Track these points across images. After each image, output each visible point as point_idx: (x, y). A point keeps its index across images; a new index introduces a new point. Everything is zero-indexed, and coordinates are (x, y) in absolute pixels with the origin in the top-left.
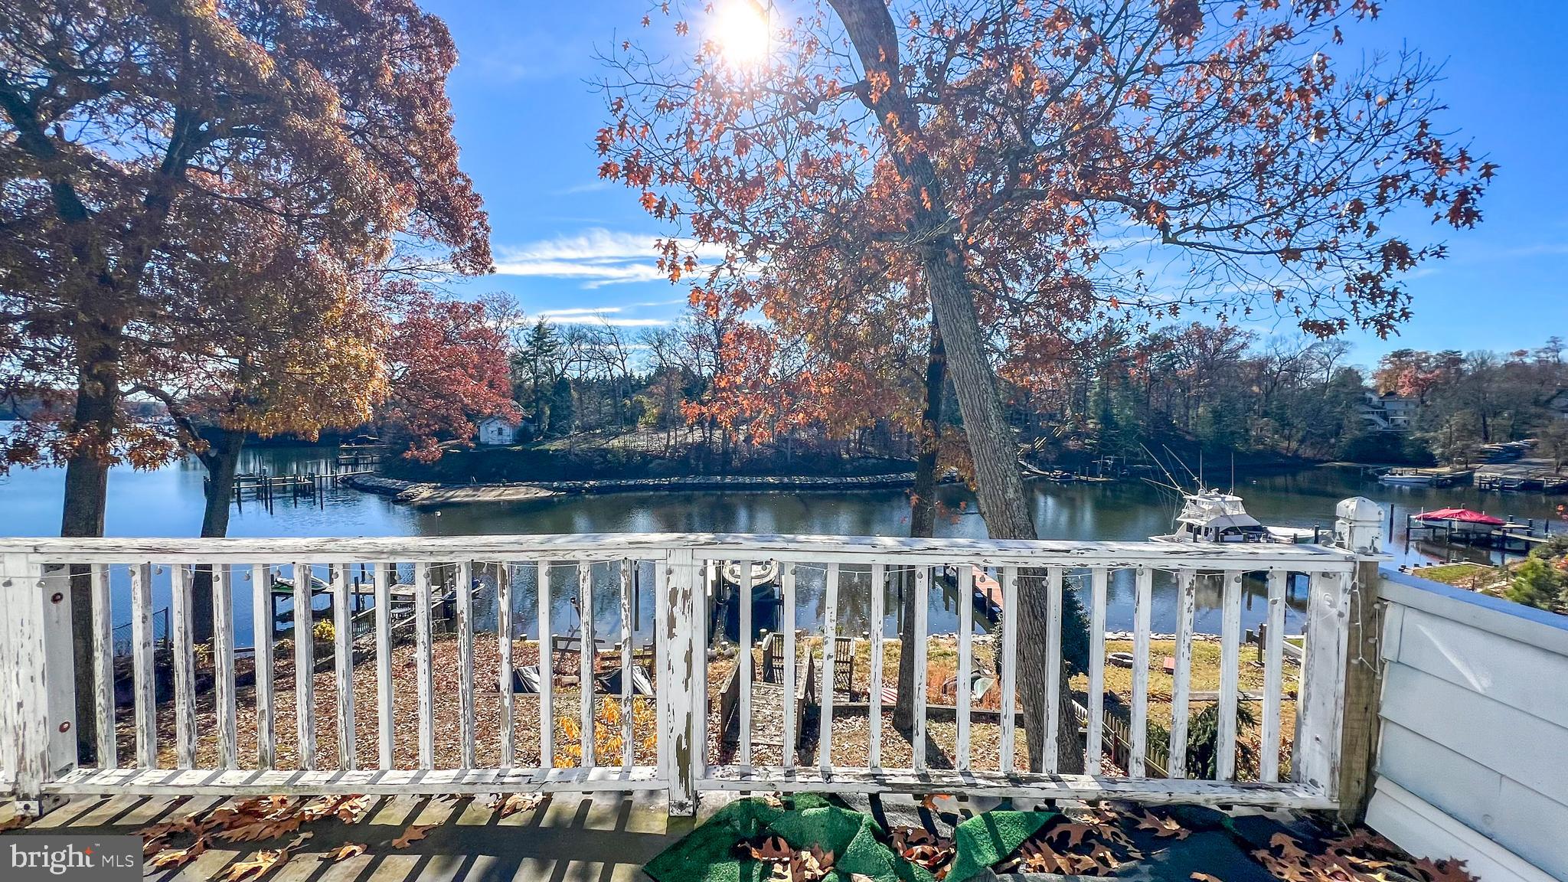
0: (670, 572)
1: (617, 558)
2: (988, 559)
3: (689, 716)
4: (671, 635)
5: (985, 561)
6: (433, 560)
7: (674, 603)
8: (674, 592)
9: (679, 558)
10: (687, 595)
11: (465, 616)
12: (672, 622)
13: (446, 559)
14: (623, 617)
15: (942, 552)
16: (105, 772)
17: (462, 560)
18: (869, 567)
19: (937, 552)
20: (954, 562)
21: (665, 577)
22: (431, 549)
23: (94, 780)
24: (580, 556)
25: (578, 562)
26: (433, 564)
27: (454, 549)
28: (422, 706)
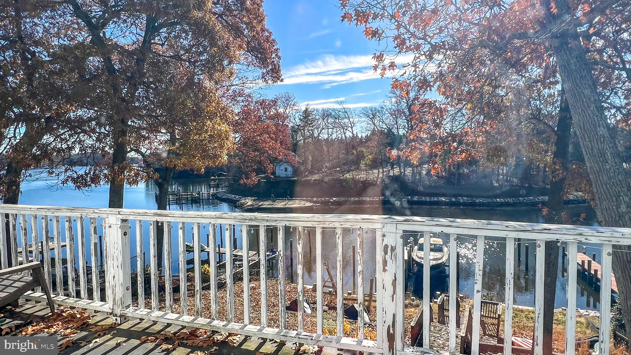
0: (384, 236)
1: (356, 227)
2: (588, 238)
3: (394, 316)
4: (384, 270)
5: (586, 239)
6: (268, 224)
7: (386, 253)
8: (386, 247)
9: (390, 228)
10: (393, 249)
11: (281, 253)
12: (385, 263)
13: (274, 224)
14: (359, 259)
15: (554, 232)
16: (141, 310)
17: (280, 225)
18: (504, 239)
19: (551, 232)
20: (563, 238)
21: (381, 238)
22: (267, 218)
23: (137, 312)
24: (337, 225)
25: (336, 228)
26: (267, 226)
27: (277, 219)
28: (263, 296)
